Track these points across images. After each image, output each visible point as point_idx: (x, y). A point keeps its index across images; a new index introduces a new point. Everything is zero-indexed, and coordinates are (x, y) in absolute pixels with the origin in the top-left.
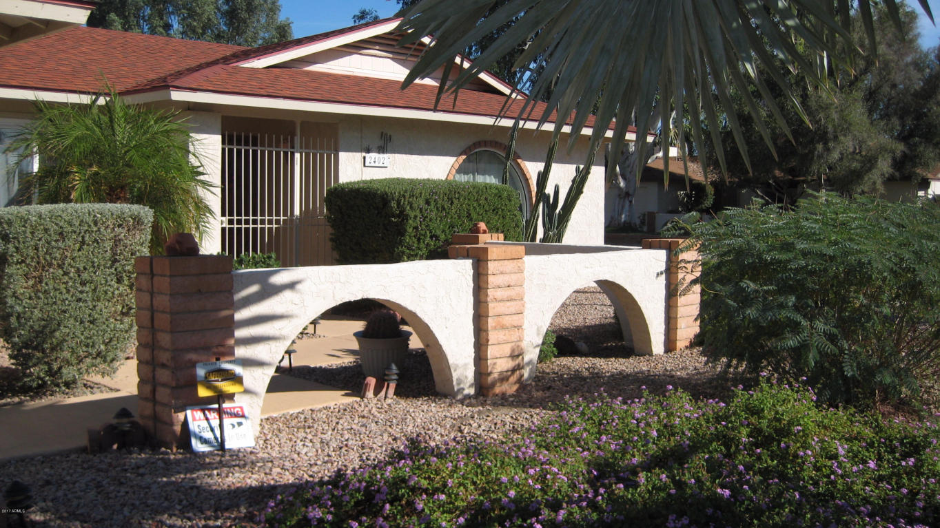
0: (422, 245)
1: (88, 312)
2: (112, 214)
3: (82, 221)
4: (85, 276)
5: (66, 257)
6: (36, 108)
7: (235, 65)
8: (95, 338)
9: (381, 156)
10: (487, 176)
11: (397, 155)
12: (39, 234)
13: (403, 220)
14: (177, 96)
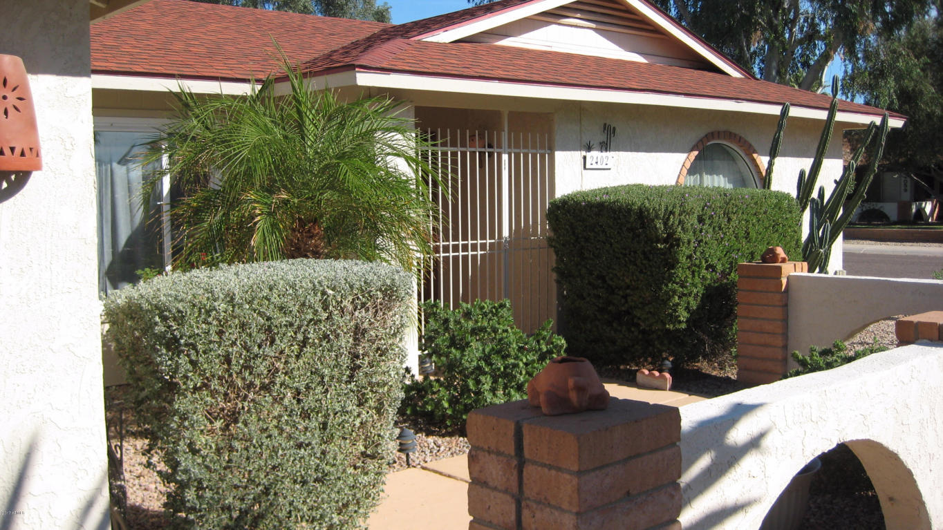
0: (697, 280)
1: (314, 462)
2: (351, 287)
3: (303, 304)
4: (309, 402)
5: (277, 370)
6: (182, 103)
7: (416, 38)
8: (325, 506)
9: (604, 154)
10: (715, 176)
11: (621, 153)
12: (232, 334)
13: (672, 246)
14: (365, 79)
